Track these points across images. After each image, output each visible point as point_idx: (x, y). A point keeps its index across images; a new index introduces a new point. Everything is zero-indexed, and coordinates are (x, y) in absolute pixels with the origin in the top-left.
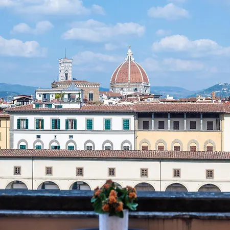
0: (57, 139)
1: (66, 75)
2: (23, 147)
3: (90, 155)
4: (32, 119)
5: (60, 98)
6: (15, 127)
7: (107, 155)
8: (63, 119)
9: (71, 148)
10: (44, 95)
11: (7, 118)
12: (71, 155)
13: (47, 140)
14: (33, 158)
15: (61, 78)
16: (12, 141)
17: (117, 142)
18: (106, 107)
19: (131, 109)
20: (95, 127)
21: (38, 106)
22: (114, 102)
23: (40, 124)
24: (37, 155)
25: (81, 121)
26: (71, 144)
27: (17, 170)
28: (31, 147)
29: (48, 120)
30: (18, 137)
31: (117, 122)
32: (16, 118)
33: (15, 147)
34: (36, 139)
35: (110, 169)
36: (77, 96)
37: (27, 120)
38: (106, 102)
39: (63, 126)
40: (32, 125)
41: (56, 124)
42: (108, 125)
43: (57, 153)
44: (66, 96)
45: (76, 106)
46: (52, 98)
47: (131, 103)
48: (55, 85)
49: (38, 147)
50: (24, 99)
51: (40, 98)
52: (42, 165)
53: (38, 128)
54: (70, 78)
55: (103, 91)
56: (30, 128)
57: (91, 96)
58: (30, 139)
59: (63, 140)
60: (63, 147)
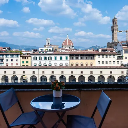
0: (46, 63)
2: (35, 65)
3: (56, 67)
4: (38, 57)
5: (46, 50)
6: (33, 59)
7: (61, 67)
8: (47, 56)
9: (50, 65)
10: (42, 49)
11: (30, 57)
12: (50, 67)
13: (43, 63)
14: (38, 69)
15: (47, 44)
16: (32, 63)
17: (64, 63)
18: (61, 53)
20: (57, 59)
21: (40, 53)
22: (63, 51)
23: (40, 58)
24: (40, 68)
25: (53, 57)
26: (50, 64)
27: (34, 72)
28: (38, 65)
29: (43, 57)
30: (34, 62)
31: (64, 57)
32: (33, 56)
33: (33, 65)
34: (39, 63)
35: (62, 72)
36: (52, 50)
37: (36, 57)
38: (61, 51)
39: (47, 59)
41: (45, 58)
42: (61, 58)
43: (46, 67)
44: (48, 50)
45: (52, 53)
46: (44, 50)
47: (68, 52)
48: (45, 46)
49: (40, 65)
50: (36, 51)
51: (40, 50)
54: (50, 44)
55: (60, 48)
56: (37, 59)
57: (56, 49)
58: (37, 63)
60: (48, 65)
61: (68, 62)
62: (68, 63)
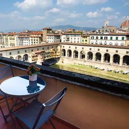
0: (102, 42)
1: (107, 25)
2: (92, 43)
3: (111, 46)
4: (95, 37)
5: (103, 31)
6: (91, 38)
7: (116, 47)
8: (103, 37)
9: (105, 44)
10: (99, 30)
11: (89, 36)
12: (105, 46)
13: (99, 42)
14: (95, 46)
15: (105, 26)
16: (90, 42)
17: (119, 43)
19: (125, 34)
20: (113, 39)
21: (97, 33)
22: (120, 32)
23: (97, 38)
24: (96, 46)
25: (109, 37)
26: (106, 43)
27: (90, 49)
28: (94, 43)
29: (99, 37)
30: (91, 41)
31: (120, 38)
32: (91, 36)
33: (90, 43)
34: (96, 41)
35: (116, 51)
36: (108, 31)
37: (94, 37)
38: (117, 32)
39: (103, 38)
40: (95, 38)
41: (102, 38)
42: (117, 38)
43: (101, 45)
44: (105, 31)
45: (108, 33)
46: (101, 31)
47: (125, 32)
48: (103, 27)
49: (96, 44)
50: (94, 32)
51: (97, 31)
52: (97, 48)
53: (96, 39)
55: (117, 29)
56: (94, 39)
57: (114, 30)
58: (94, 42)
59: (103, 42)
60: (103, 44)
61: (124, 42)
62: (124, 44)
